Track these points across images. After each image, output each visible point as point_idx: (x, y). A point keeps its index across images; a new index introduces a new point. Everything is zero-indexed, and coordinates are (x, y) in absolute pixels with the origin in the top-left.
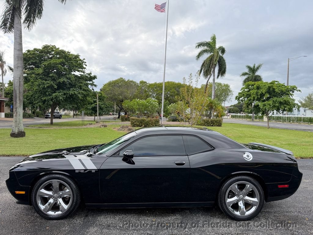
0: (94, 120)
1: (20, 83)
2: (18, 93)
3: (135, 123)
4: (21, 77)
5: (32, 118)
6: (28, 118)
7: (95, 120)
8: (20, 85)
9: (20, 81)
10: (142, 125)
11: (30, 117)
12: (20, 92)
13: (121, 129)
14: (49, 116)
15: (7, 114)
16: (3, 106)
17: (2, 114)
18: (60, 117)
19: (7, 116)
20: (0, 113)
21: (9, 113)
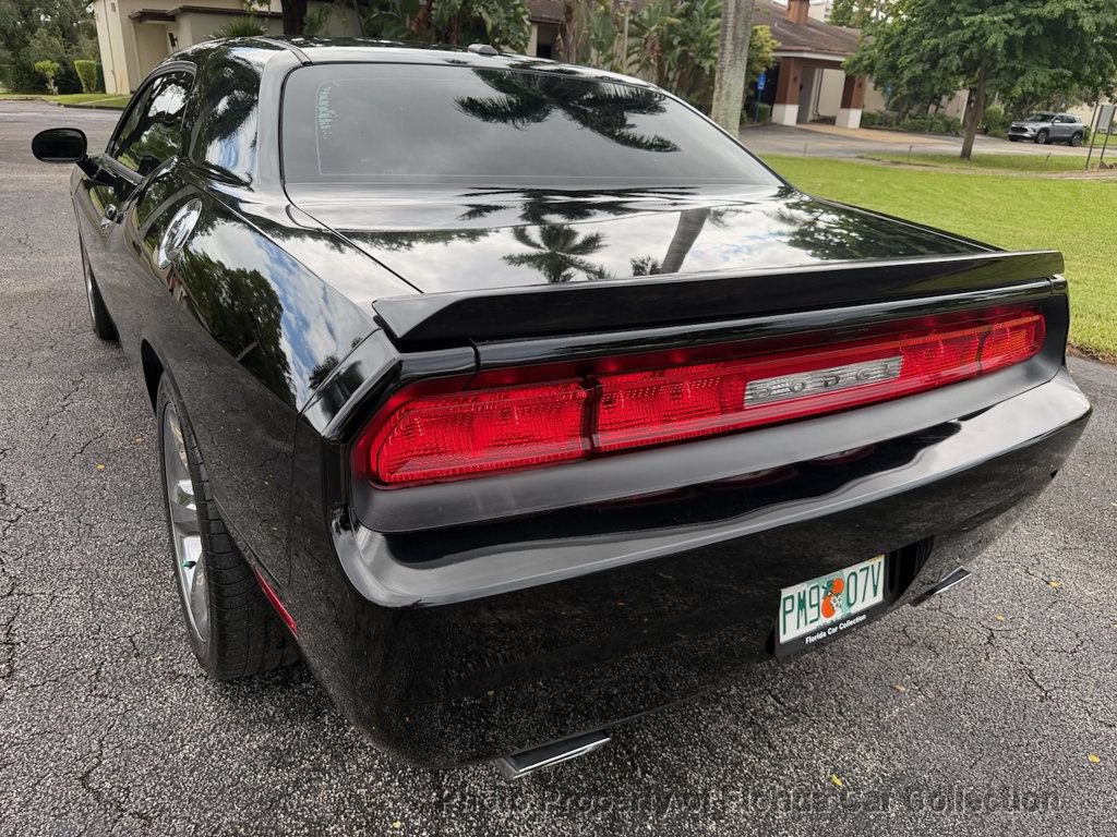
14: (1026, 130)
15: (870, 115)
16: (860, 85)
17: (855, 116)
18: (1077, 137)
19: (867, 122)
20: (845, 111)
21: (878, 111)
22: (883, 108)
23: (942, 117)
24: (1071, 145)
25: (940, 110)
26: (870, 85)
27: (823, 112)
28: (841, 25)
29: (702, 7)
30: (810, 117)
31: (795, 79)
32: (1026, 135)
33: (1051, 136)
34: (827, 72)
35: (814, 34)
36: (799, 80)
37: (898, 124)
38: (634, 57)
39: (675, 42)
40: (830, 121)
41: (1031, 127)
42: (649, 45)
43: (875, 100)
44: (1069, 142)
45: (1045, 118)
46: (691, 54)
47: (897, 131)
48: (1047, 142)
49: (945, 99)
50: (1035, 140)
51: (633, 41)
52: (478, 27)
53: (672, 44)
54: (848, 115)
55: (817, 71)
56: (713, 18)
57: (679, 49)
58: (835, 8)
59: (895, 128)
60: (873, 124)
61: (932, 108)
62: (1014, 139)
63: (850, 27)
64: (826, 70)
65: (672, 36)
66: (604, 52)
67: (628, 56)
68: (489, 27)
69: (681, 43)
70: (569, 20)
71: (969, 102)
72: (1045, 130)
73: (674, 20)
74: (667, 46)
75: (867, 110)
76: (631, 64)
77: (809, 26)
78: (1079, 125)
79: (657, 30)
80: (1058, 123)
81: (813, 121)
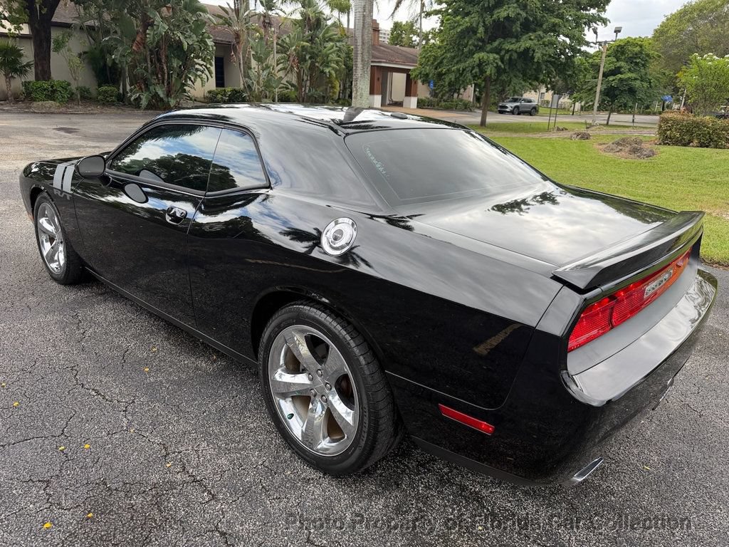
0: (606, 122)
1: (364, 20)
2: (361, 44)
3: (668, 132)
4: (367, 6)
5: (471, 111)
6: (463, 110)
7: (610, 123)
8: (363, 25)
9: (364, 16)
10: (690, 141)
11: (466, 108)
12: (363, 43)
13: (614, 146)
14: (507, 107)
15: (422, 100)
16: (415, 83)
17: (413, 101)
18: (533, 111)
19: (421, 104)
20: (408, 98)
21: (427, 98)
22: (429, 96)
23: (461, 100)
24: (531, 115)
25: (460, 96)
26: (419, 82)
27: (395, 99)
28: (396, 44)
29: (321, 35)
30: (388, 102)
31: (378, 79)
32: (507, 110)
33: (520, 110)
34: (395, 75)
35: (385, 51)
36: (381, 79)
37: (438, 105)
38: (281, 66)
39: (307, 57)
40: (399, 104)
41: (510, 106)
42: (291, 59)
43: (423, 91)
44: (530, 113)
45: (515, 100)
46: (317, 64)
47: (438, 110)
48: (519, 114)
49: (462, 90)
50: (512, 113)
51: (280, 55)
52: (178, 47)
53: (305, 58)
54: (410, 101)
55: (389, 74)
56: (327, 41)
57: (310, 61)
58: (392, 34)
59: (436, 107)
60: (424, 105)
61: (456, 95)
62: (501, 112)
63: (401, 46)
64: (394, 73)
65: (304, 53)
66: (262, 63)
67: (278, 65)
68: (186, 46)
69: (310, 58)
70: (238, 43)
71: (475, 91)
72: (517, 107)
73: (305, 43)
74: (302, 60)
75: (420, 97)
76: (279, 71)
77: (381, 46)
78: (534, 104)
79: (295, 50)
80: (523, 103)
81: (389, 105)
